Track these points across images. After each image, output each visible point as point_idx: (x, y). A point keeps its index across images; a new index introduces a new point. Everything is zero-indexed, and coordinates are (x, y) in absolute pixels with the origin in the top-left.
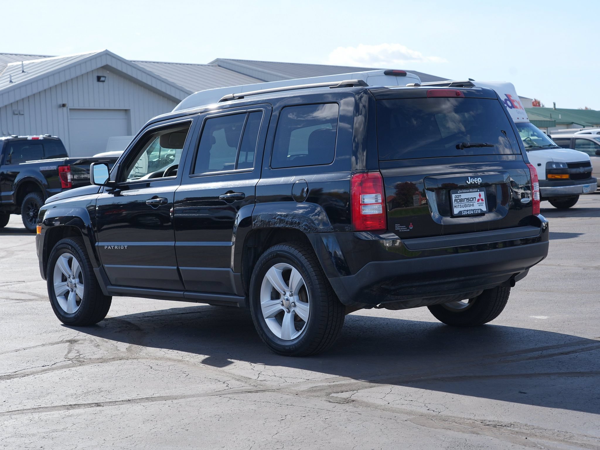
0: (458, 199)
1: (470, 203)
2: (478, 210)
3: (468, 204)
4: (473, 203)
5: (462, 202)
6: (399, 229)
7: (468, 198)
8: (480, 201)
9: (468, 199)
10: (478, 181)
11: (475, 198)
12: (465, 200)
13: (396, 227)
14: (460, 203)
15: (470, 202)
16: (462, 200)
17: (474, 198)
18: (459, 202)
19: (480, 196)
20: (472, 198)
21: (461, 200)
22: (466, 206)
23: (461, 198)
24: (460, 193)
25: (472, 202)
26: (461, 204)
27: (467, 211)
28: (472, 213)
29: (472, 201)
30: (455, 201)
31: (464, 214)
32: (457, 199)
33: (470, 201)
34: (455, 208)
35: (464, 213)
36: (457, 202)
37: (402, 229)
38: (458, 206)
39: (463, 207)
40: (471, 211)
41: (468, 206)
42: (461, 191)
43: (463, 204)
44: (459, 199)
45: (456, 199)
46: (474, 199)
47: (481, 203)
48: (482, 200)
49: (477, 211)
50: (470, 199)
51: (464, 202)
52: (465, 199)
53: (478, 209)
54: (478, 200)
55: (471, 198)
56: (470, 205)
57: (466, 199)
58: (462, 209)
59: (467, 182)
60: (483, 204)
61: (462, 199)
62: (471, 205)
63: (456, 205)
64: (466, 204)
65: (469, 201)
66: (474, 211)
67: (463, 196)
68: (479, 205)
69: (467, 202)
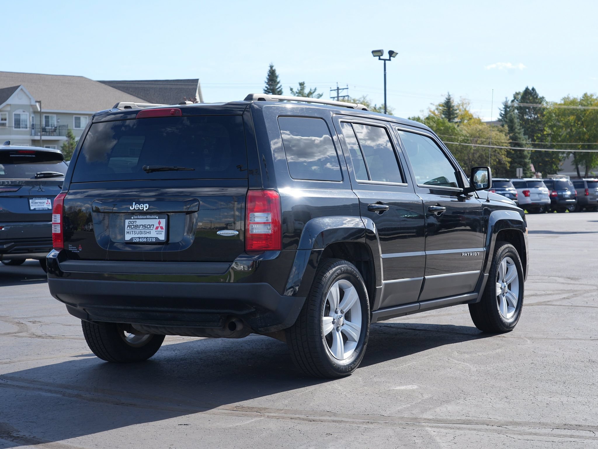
0: (132, 225)
1: (146, 231)
2: (152, 238)
3: (144, 231)
4: (150, 230)
5: (137, 228)
6: (72, 249)
7: (144, 225)
8: (159, 229)
9: (144, 226)
10: (144, 208)
11: (153, 225)
12: (141, 226)
13: (69, 247)
14: (134, 229)
15: (146, 229)
16: (137, 227)
17: (152, 225)
18: (133, 228)
19: (159, 223)
20: (150, 225)
21: (135, 227)
22: (141, 233)
23: (136, 224)
24: (135, 219)
25: (150, 229)
26: (136, 231)
27: (139, 238)
28: (145, 240)
29: (149, 228)
30: (128, 227)
31: (136, 241)
32: (131, 224)
33: (147, 228)
34: (128, 234)
35: (135, 240)
36: (131, 228)
37: (73, 249)
38: (131, 232)
39: (138, 233)
40: (144, 239)
41: (144, 233)
42: (136, 217)
43: (138, 231)
44: (134, 225)
45: (130, 225)
46: (152, 226)
47: (160, 231)
48: (162, 228)
49: (151, 239)
50: (147, 226)
51: (139, 229)
52: (141, 225)
53: (153, 238)
54: (157, 228)
55: (148, 225)
56: (146, 232)
57: (143, 225)
58: (136, 236)
59: (131, 207)
61: (138, 225)
62: (147, 232)
63: (130, 231)
64: (142, 231)
65: (145, 228)
66: (148, 238)
67: (139, 222)
68: (156, 233)
69: (143, 229)
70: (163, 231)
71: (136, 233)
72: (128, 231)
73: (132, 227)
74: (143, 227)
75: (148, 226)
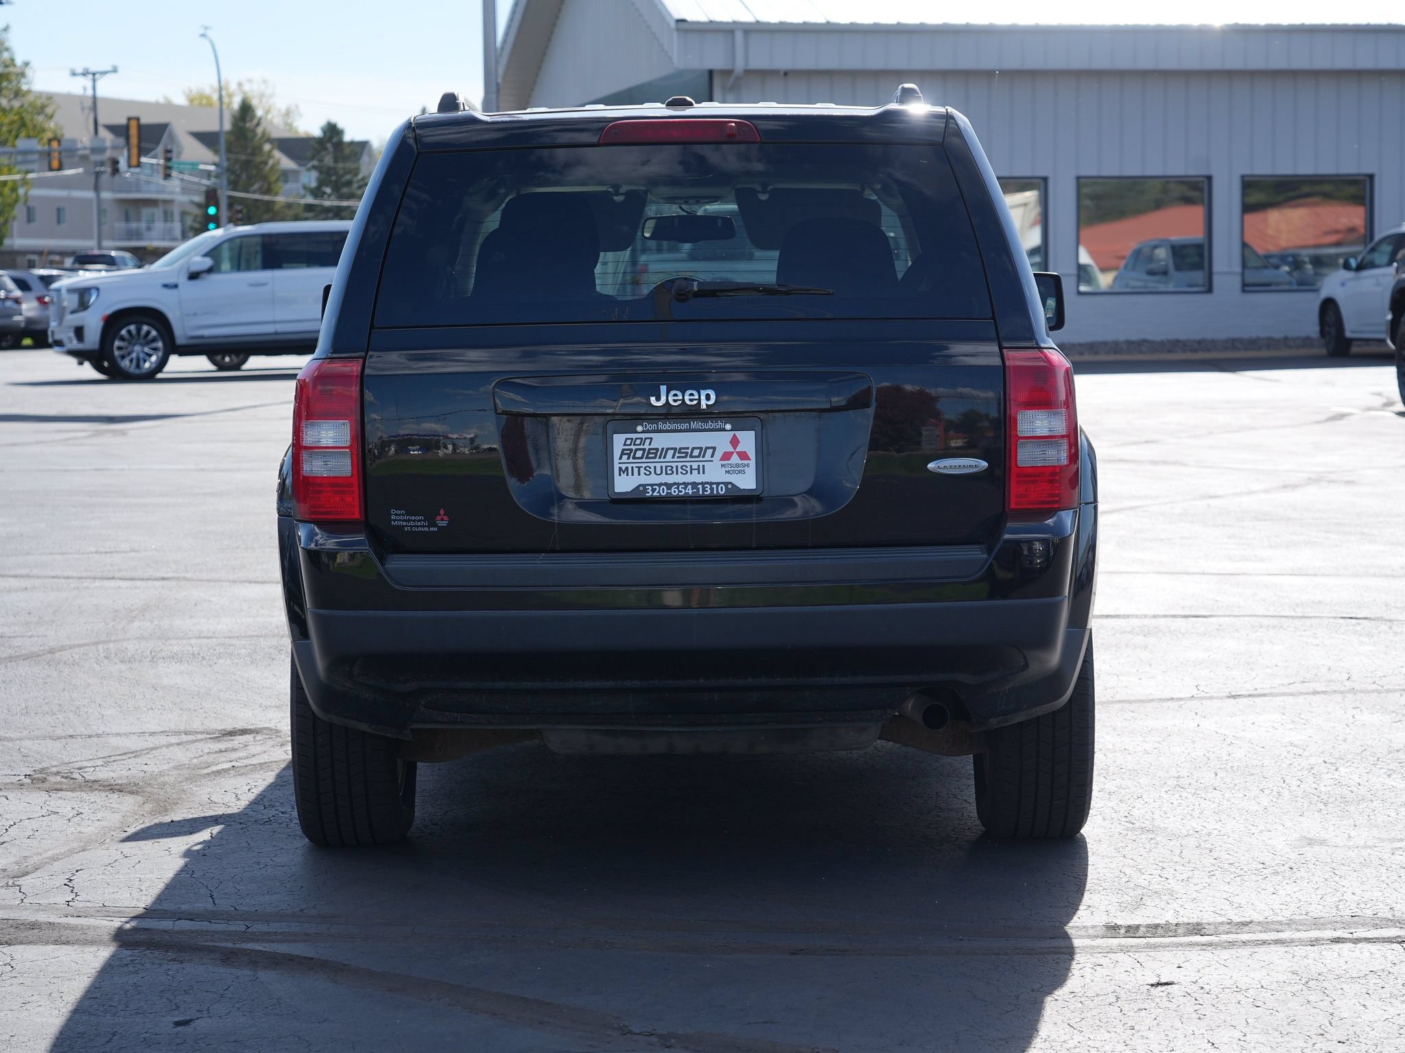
0: (636, 450)
1: (688, 464)
2: (714, 486)
3: (680, 465)
4: (701, 464)
5: (655, 458)
6: (404, 523)
7: (681, 449)
8: (735, 459)
9: (681, 452)
10: (699, 400)
11: (714, 449)
12: (671, 453)
13: (393, 517)
14: (644, 460)
15: (688, 459)
16: (654, 453)
17: (707, 448)
18: (642, 458)
19: (735, 442)
20: (701, 448)
21: (649, 453)
22: (669, 470)
23: (651, 447)
24: (648, 431)
25: (701, 459)
26: (652, 465)
27: (669, 486)
28: (690, 492)
29: (699, 456)
30: (623, 454)
31: (655, 494)
32: (634, 447)
33: (691, 456)
34: (624, 475)
35: (654, 490)
36: (634, 458)
37: (411, 523)
38: (636, 470)
39: (658, 471)
40: (685, 489)
41: (680, 470)
42: (654, 426)
43: (658, 466)
44: (644, 450)
45: (631, 450)
46: (710, 452)
47: (737, 465)
48: (744, 456)
49: (712, 489)
50: (689, 451)
51: (662, 460)
52: (668, 449)
53: (718, 484)
54: (727, 456)
55: (693, 449)
56: (688, 469)
57: (675, 449)
58: (654, 479)
59: (653, 399)
60: (746, 468)
61: (657, 449)
62: (691, 469)
63: (630, 466)
64: (674, 465)
65: (686, 457)
66: (700, 486)
67: (661, 441)
68: (724, 469)
69: (675, 459)
70: (748, 465)
71: (652, 470)
72: (624, 467)
73: (639, 454)
74: (677, 455)
75: (696, 452)
